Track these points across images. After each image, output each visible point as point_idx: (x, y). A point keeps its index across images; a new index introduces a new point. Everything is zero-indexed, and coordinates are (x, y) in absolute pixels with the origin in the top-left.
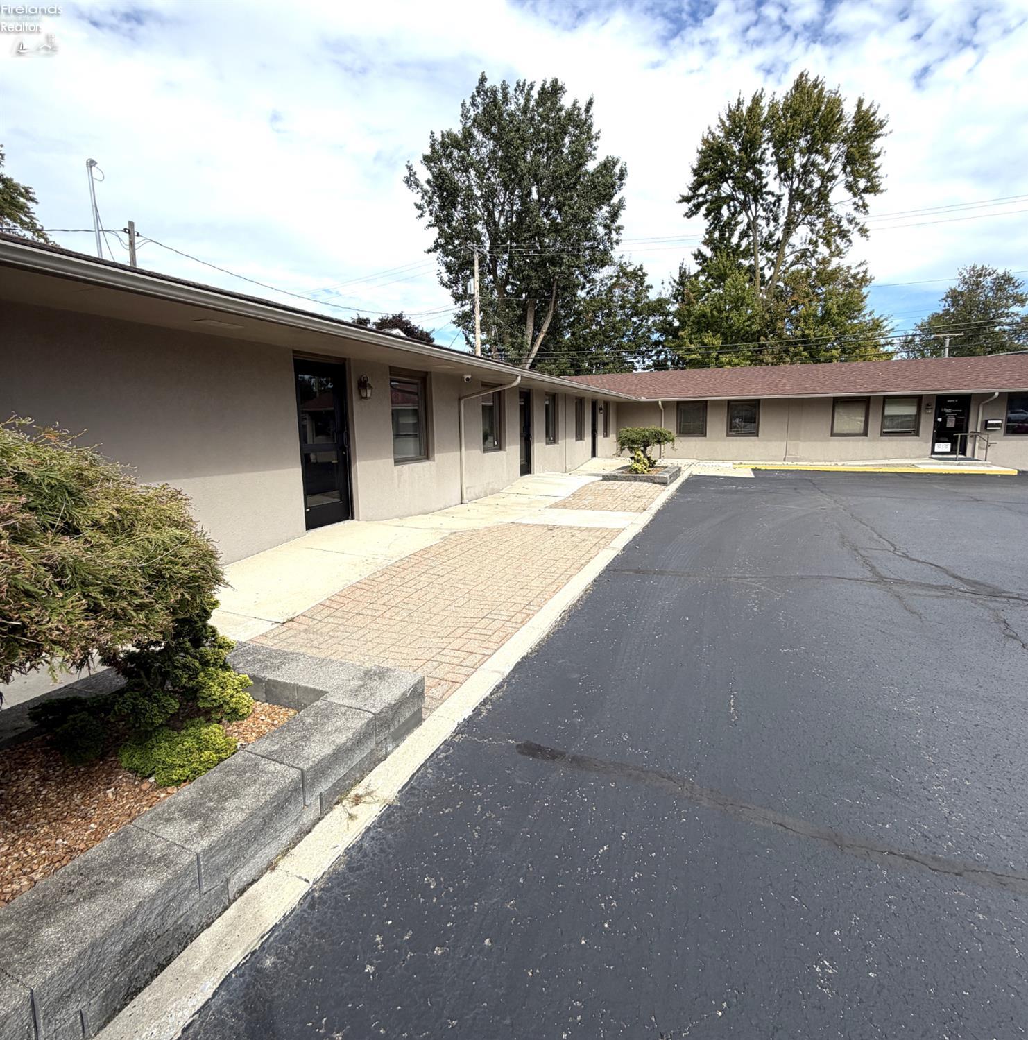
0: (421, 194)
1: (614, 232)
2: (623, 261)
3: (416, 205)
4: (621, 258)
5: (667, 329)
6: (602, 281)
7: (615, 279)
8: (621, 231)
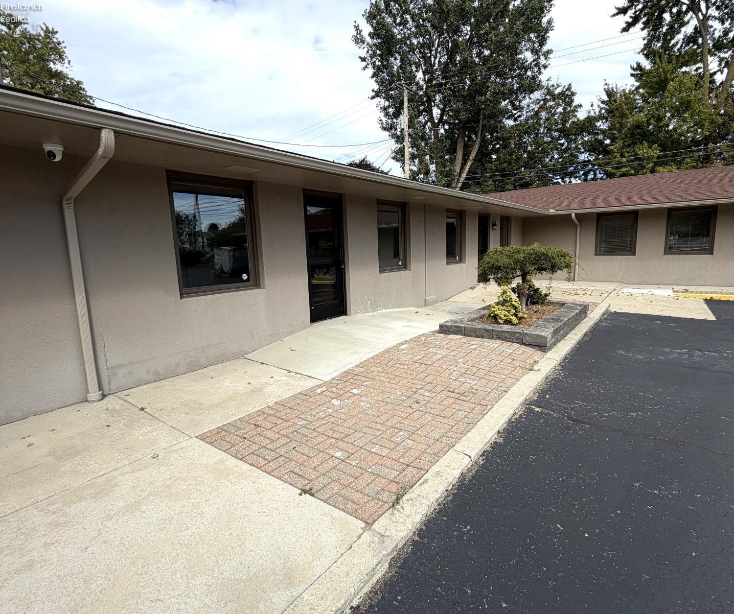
0: (366, 49)
1: (542, 58)
2: (551, 83)
3: (360, 58)
4: (548, 80)
5: (595, 147)
6: (528, 106)
7: (542, 102)
8: (551, 56)
